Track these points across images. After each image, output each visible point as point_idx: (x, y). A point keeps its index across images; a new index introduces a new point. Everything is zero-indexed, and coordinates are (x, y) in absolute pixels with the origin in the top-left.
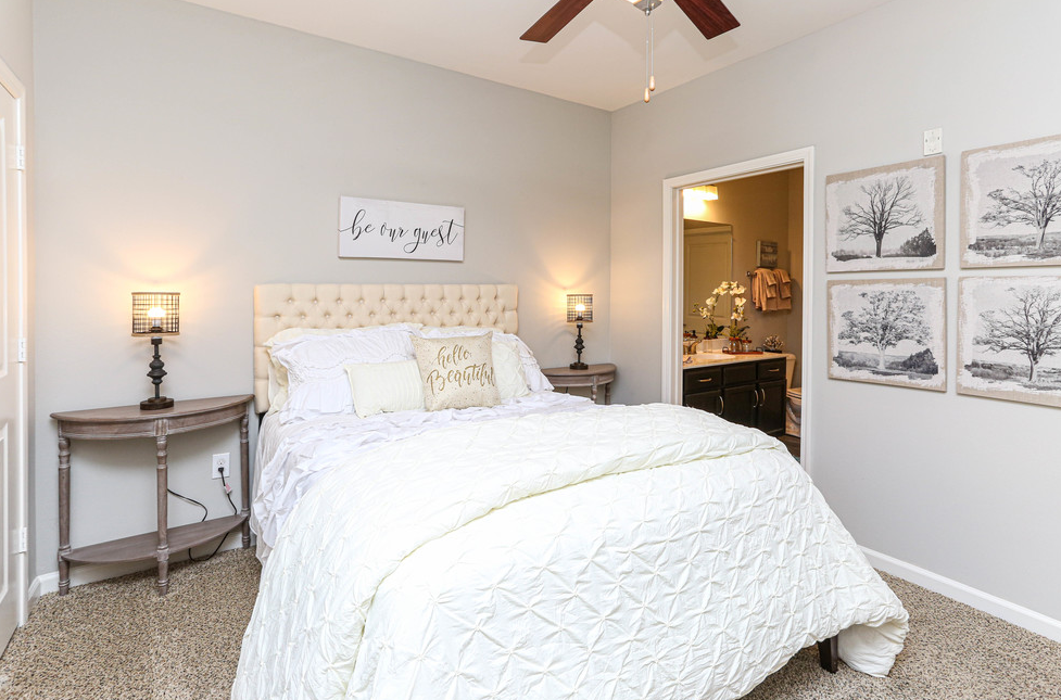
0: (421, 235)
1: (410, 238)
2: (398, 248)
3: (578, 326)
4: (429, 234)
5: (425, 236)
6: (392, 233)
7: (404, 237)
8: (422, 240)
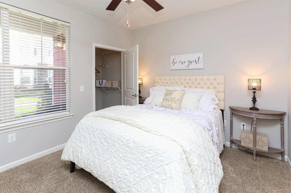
0: (190, 62)
1: (187, 63)
2: (184, 66)
3: (253, 92)
4: (192, 62)
5: (191, 62)
6: (182, 63)
7: (185, 63)
8: (190, 64)
